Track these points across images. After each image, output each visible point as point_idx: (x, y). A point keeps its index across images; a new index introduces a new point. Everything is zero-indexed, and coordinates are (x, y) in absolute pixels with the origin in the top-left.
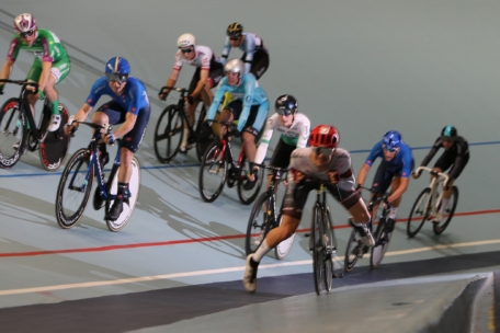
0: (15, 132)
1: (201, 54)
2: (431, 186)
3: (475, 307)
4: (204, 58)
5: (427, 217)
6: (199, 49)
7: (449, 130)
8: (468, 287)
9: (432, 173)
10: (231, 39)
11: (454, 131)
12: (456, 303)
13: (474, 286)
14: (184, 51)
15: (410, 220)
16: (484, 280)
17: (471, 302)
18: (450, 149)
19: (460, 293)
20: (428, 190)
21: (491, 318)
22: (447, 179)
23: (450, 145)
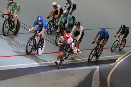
0: (8, 27)
1: (58, 7)
2: (118, 39)
3: (94, 76)
4: (59, 8)
5: (117, 47)
6: (58, 6)
7: (123, 26)
8: (92, 70)
9: (119, 36)
10: (68, 2)
11: (124, 26)
12: (89, 75)
13: (93, 70)
14: (53, 6)
15: (112, 48)
16: (97, 68)
17: (93, 75)
18: (124, 30)
19: (90, 72)
20: (117, 40)
21: (99, 79)
22: (122, 38)
23: (123, 29)
